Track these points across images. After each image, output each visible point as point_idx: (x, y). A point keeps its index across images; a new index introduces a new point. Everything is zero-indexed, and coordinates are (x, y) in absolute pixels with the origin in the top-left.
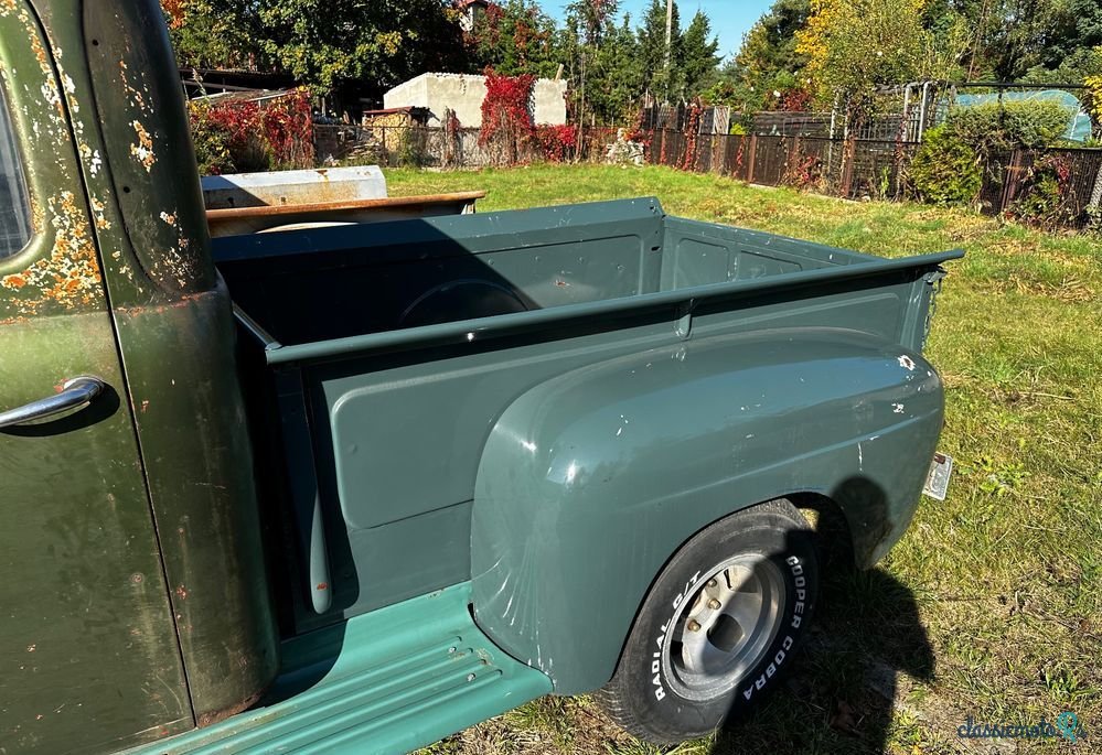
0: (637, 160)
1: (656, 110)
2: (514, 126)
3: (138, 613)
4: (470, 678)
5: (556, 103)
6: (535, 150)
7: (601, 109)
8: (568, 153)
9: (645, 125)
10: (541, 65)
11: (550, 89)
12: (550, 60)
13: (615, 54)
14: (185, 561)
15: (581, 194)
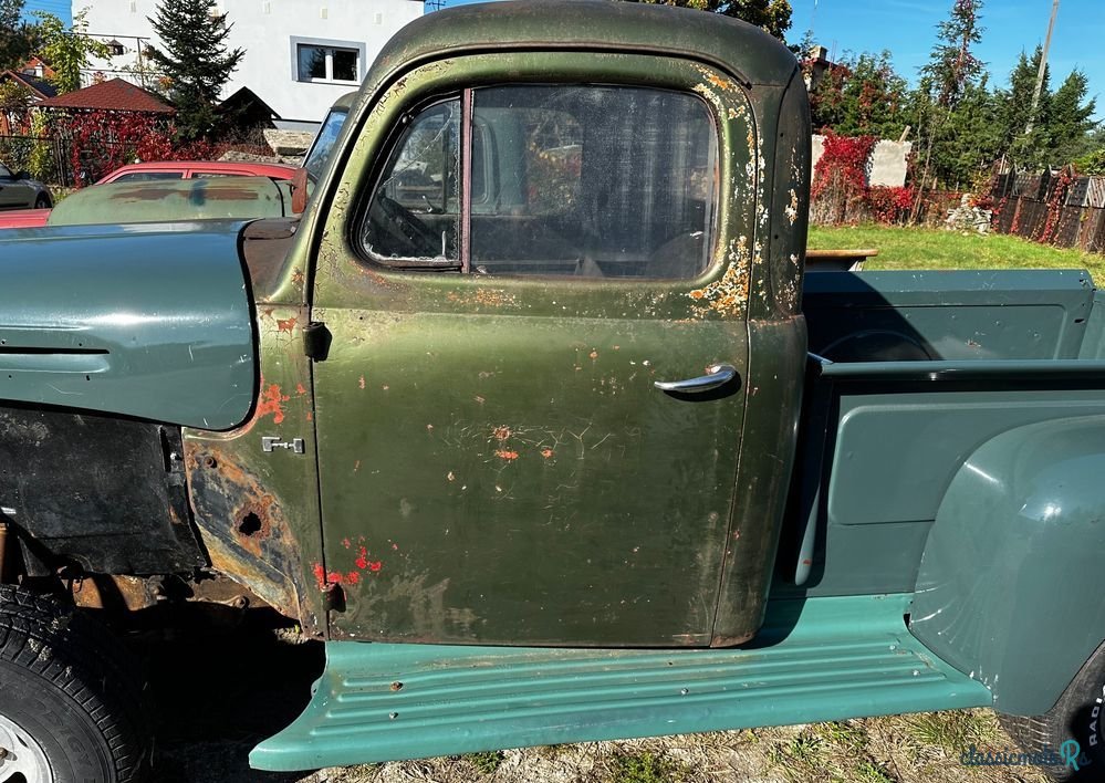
0: (982, 228)
1: (1012, 176)
2: (847, 186)
3: (706, 542)
4: (915, 673)
5: (897, 165)
6: (866, 210)
7: (945, 173)
8: (902, 216)
9: (996, 192)
10: (884, 126)
11: (891, 150)
12: (894, 121)
13: (971, 117)
14: (746, 512)
15: (918, 259)
